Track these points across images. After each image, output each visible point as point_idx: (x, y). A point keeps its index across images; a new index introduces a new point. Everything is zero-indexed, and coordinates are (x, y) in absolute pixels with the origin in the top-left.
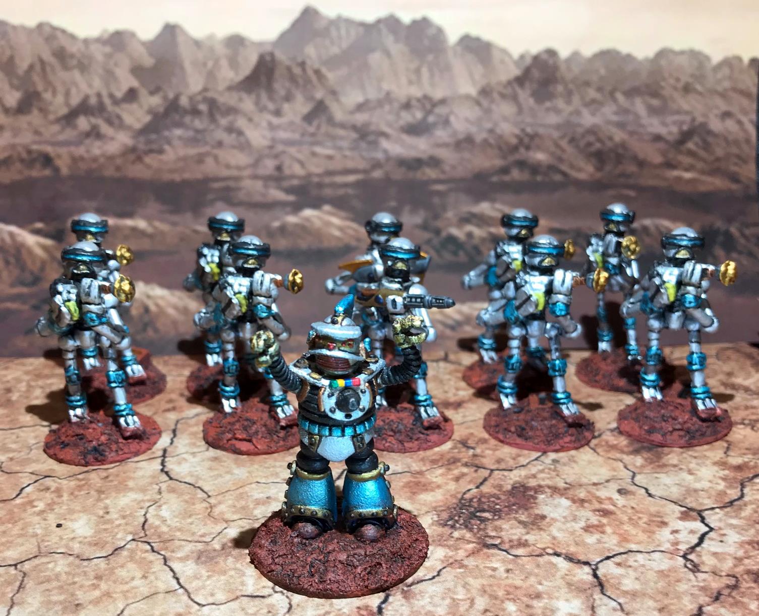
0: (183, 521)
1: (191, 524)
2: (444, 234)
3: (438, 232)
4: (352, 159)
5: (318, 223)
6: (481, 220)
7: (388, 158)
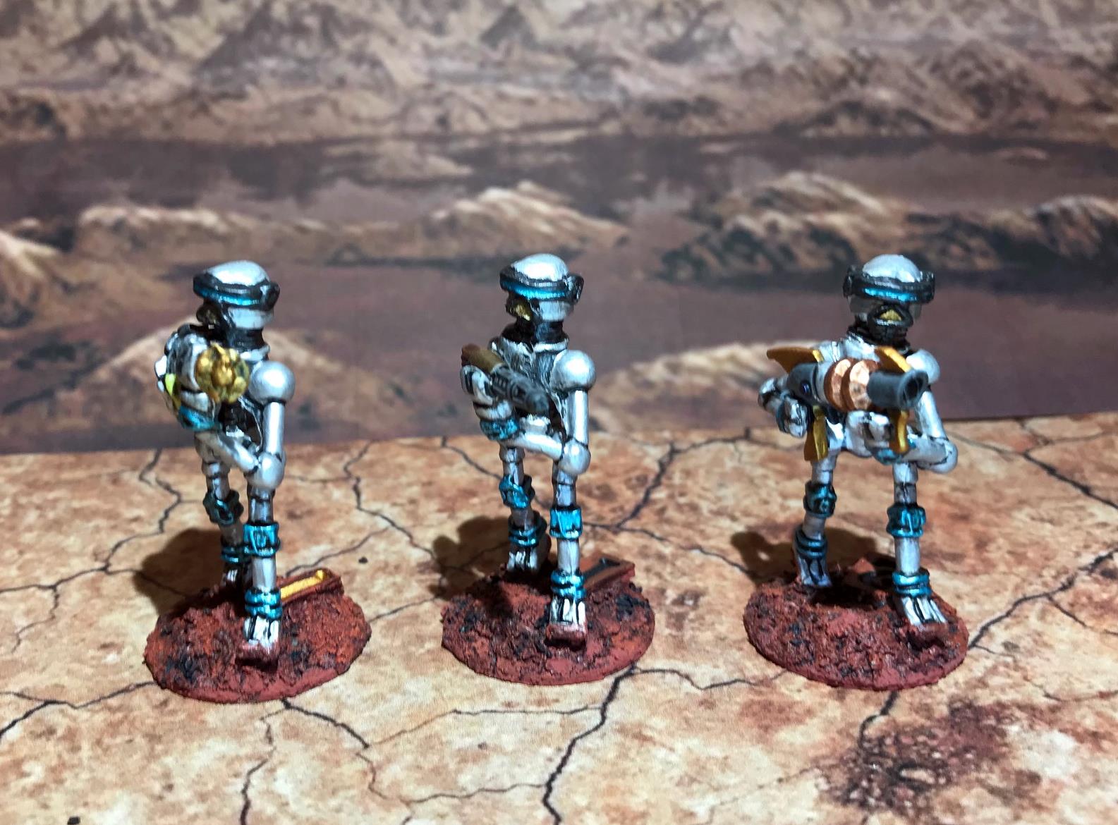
0: (321, 805)
1: (338, 810)
2: (728, 226)
3: (717, 223)
4: (567, 103)
5: (511, 212)
6: (791, 202)
7: (628, 101)
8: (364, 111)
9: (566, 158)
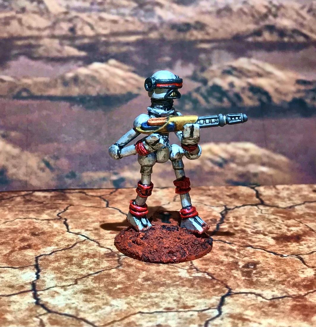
2: (210, 84)
3: (205, 82)
4: (133, 23)
5: (105, 74)
6: (241, 73)
7: (162, 23)
8: (34, 24)
9: (132, 49)
